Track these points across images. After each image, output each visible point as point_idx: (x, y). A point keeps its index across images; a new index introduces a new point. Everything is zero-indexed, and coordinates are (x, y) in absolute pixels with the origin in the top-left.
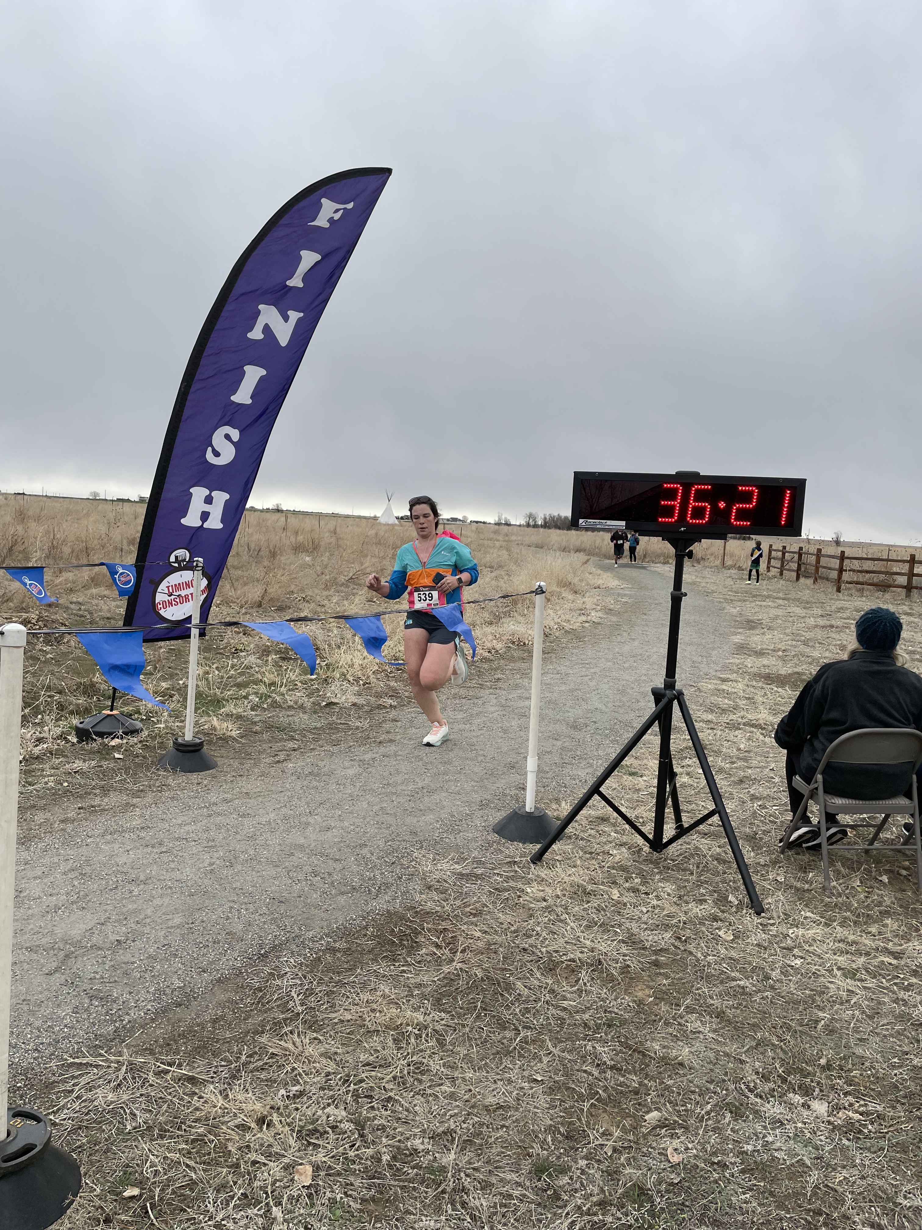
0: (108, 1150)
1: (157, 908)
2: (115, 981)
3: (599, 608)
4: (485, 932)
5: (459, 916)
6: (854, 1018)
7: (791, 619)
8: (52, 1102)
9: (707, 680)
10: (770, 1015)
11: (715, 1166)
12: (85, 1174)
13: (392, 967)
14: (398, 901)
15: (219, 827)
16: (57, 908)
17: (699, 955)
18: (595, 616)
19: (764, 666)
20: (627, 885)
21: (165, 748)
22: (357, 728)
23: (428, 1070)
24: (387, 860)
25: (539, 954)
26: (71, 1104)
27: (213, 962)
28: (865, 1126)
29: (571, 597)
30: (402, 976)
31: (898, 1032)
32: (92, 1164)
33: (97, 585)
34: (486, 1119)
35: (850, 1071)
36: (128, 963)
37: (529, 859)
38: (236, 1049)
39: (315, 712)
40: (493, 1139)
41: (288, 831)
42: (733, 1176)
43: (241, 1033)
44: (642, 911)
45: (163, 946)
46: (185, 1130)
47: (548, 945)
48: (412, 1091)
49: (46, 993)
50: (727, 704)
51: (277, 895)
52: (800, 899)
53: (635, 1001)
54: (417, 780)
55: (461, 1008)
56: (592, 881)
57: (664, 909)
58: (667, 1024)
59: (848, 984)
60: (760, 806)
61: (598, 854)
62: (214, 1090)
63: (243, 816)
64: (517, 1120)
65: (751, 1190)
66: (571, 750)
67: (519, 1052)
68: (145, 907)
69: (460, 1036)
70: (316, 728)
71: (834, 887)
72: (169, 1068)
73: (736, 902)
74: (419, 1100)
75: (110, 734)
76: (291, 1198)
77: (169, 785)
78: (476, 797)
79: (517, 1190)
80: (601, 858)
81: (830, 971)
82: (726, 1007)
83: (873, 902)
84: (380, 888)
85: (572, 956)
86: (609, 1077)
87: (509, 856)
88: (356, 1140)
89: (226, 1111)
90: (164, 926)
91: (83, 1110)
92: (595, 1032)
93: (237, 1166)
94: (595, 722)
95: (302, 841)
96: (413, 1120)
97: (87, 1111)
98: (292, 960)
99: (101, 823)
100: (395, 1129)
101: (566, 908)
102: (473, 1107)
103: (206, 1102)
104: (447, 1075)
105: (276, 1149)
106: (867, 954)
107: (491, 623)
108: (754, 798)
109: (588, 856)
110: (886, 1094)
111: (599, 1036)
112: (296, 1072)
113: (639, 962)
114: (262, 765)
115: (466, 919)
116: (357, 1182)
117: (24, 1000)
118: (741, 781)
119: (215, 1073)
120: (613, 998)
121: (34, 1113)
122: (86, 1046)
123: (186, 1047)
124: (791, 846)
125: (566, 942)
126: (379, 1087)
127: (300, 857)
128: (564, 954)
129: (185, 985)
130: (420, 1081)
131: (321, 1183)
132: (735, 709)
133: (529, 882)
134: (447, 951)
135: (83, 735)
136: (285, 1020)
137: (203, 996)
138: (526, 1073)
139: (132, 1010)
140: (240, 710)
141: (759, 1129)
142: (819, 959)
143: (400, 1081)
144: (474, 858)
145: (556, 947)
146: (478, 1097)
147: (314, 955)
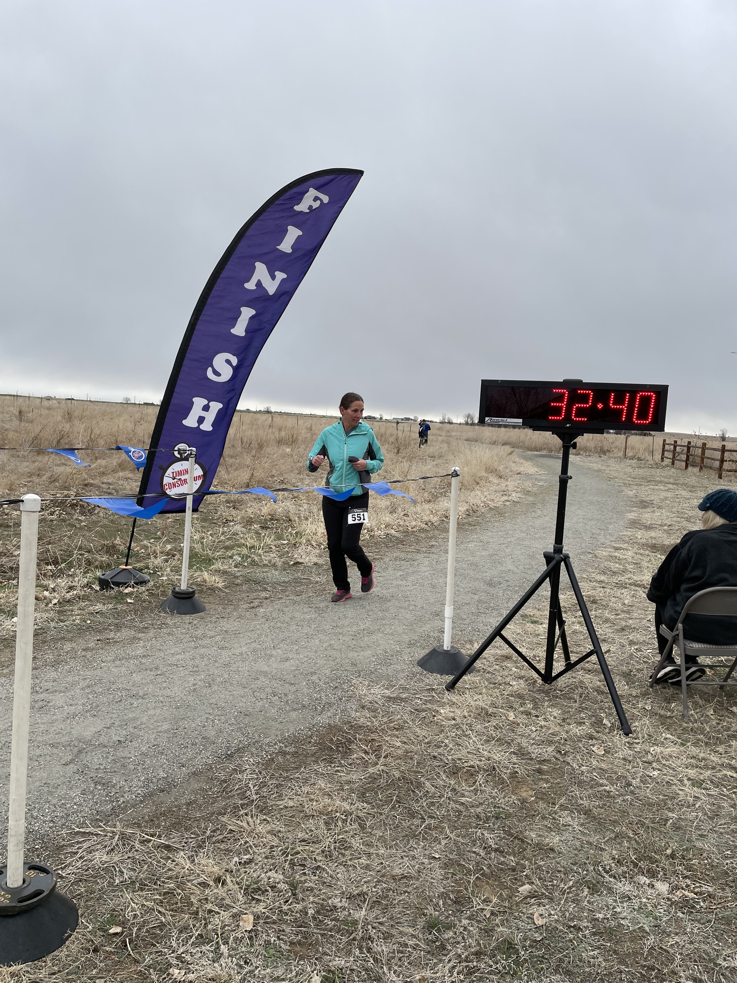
0: (100, 898)
1: (150, 717)
2: (115, 771)
3: (519, 490)
4: (405, 743)
5: (384, 730)
6: (697, 819)
7: (677, 500)
8: (61, 860)
9: (603, 549)
10: (628, 814)
11: (572, 929)
12: (82, 915)
13: (329, 768)
14: (338, 717)
15: (202, 657)
16: (75, 715)
17: (575, 765)
18: (515, 496)
19: (651, 538)
20: (522, 709)
21: (166, 596)
22: (317, 582)
23: (350, 847)
24: (331, 685)
25: (446, 761)
26: (75, 862)
27: (190, 759)
28: (698, 903)
29: (496, 481)
30: (336, 774)
31: (733, 830)
32: (87, 907)
33: (123, 469)
34: (393, 886)
35: (690, 859)
36: (126, 758)
37: (444, 687)
38: (203, 826)
39: (285, 570)
40: (397, 901)
41: (255, 661)
42: (585, 937)
43: (208, 814)
44: (532, 730)
45: (153, 746)
46: (160, 885)
47: (453, 754)
48: (336, 862)
49: (62, 779)
50: (617, 568)
51: (243, 710)
52: (662, 724)
53: (519, 800)
54: (360, 623)
55: (381, 801)
56: (493, 705)
57: (549, 729)
58: (544, 818)
59: (695, 791)
60: (637, 649)
61: (500, 684)
62: (184, 856)
63: (222, 648)
64: (417, 887)
65: (599, 948)
66: (486, 602)
67: (423, 836)
68: (141, 716)
69: (378, 822)
70: (284, 582)
71: (692, 715)
72: (151, 838)
73: (609, 725)
74: (341, 869)
75: (125, 584)
76: (236, 939)
77: (167, 624)
78: (406, 638)
79: (412, 941)
80: (503, 688)
81: (681, 781)
82: (593, 806)
83: (722, 727)
84: (324, 706)
85: (472, 763)
86: (493, 857)
87: (429, 685)
88: (290, 897)
89: (192, 872)
90: (155, 731)
91: (84, 867)
92: (484, 822)
93: (197, 913)
94: (508, 581)
95: (266, 668)
96: (335, 884)
97: (87, 868)
98: (251, 760)
99: (114, 651)
100: (320, 890)
101: (471, 726)
102: (383, 876)
103: (177, 864)
104: (364, 851)
105: (228, 901)
106: (713, 768)
107: (430, 501)
108: (631, 643)
109: (492, 686)
110: (718, 879)
111: (488, 825)
112: (247, 845)
113: (526, 769)
114: (240, 610)
115: (390, 732)
116: (288, 930)
117: (45, 784)
118: (623, 629)
119: (186, 843)
120: (502, 796)
121: (47, 868)
122: (90, 820)
123: (166, 823)
124: (658, 681)
125: (468, 753)
126: (311, 859)
127: (263, 681)
128: (466, 762)
129: (168, 776)
130: (344, 855)
131: (259, 928)
132: (624, 572)
133: (443, 705)
134: (373, 757)
135: (104, 584)
136: (242, 805)
137: (181, 785)
138: (427, 852)
139: (126, 794)
140: (226, 567)
141: (610, 901)
142: (674, 771)
143: (328, 855)
144: (401, 685)
145: (460, 756)
146: (388, 869)
147: (269, 757)
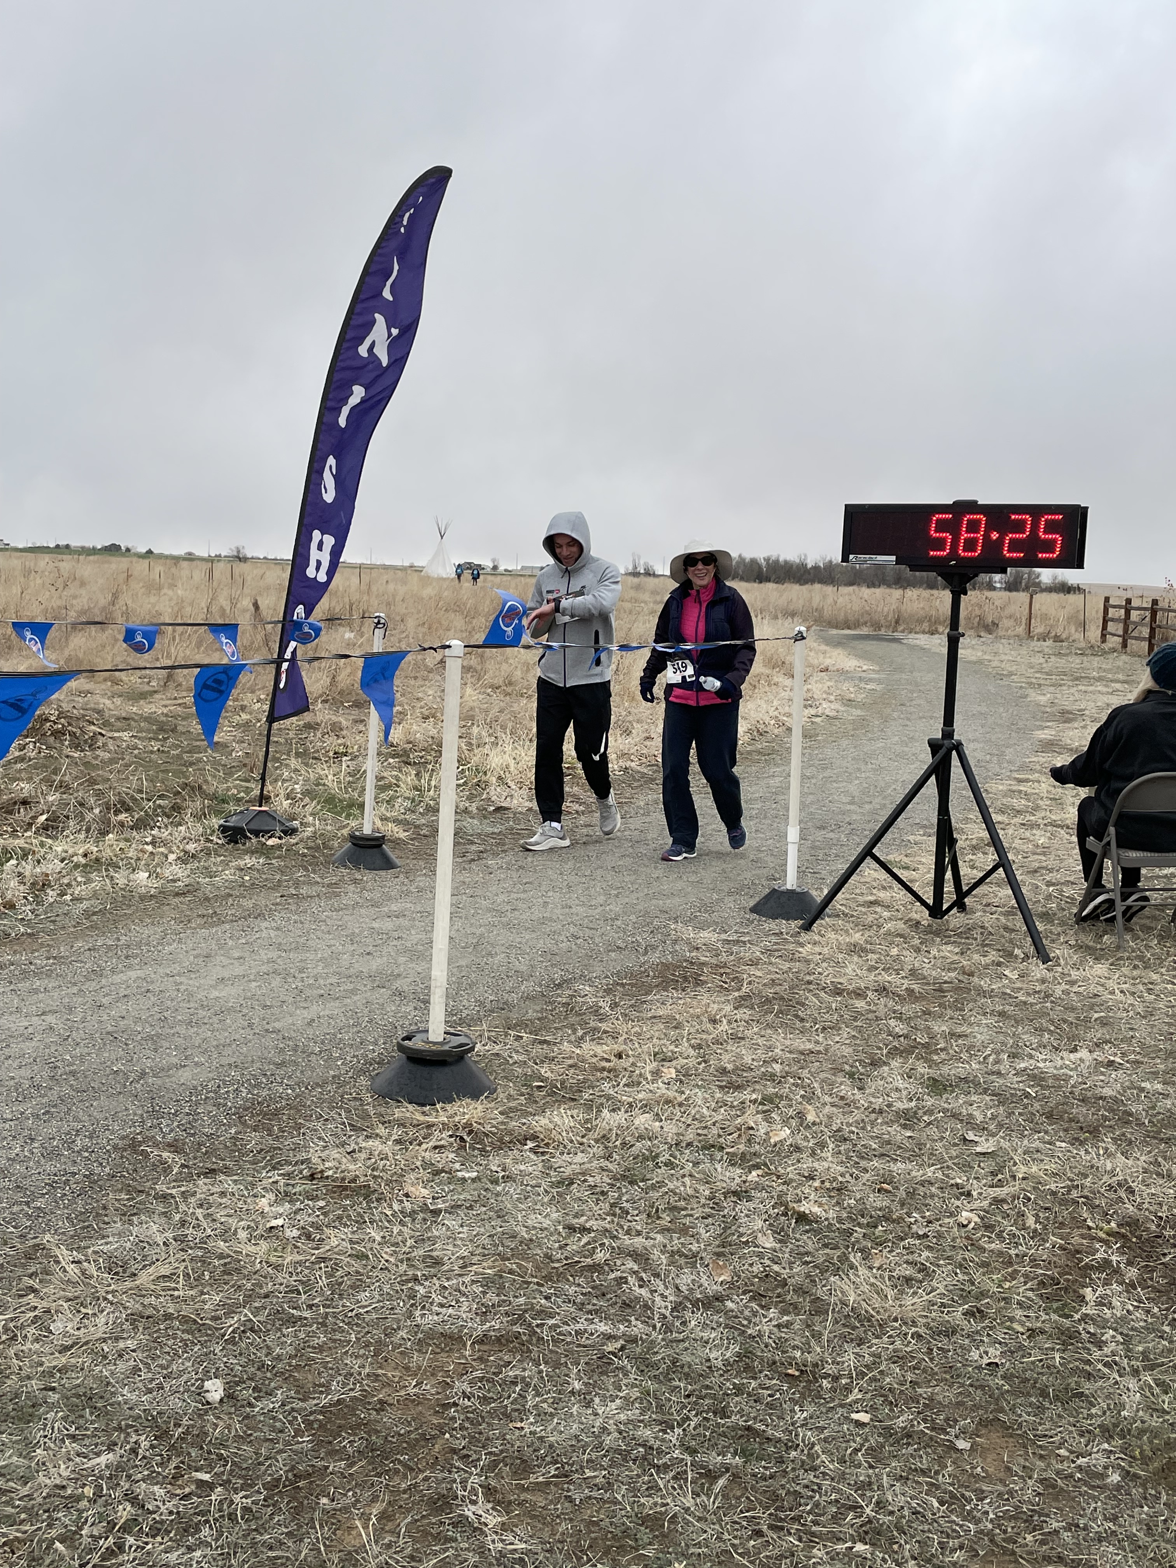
3: (832, 698)
5: (736, 965)
14: (669, 956)
18: (828, 708)
20: (906, 945)
25: (824, 984)
27: (514, 988)
37: (795, 930)
39: (485, 817)
44: (923, 961)
47: (831, 979)
51: (546, 950)
52: (1090, 955)
56: (869, 943)
57: (946, 959)
71: (1129, 946)
73: (1024, 956)
77: (363, 880)
80: (875, 929)
82: (1008, 1010)
84: (646, 948)
87: (775, 929)
101: (845, 959)
108: (1049, 884)
109: (861, 927)
113: (923, 989)
124: (1086, 918)
127: (553, 926)
128: (849, 985)
129: (499, 999)
132: (1034, 810)
134: (733, 984)
135: (232, 834)
137: (519, 1005)
144: (737, 930)
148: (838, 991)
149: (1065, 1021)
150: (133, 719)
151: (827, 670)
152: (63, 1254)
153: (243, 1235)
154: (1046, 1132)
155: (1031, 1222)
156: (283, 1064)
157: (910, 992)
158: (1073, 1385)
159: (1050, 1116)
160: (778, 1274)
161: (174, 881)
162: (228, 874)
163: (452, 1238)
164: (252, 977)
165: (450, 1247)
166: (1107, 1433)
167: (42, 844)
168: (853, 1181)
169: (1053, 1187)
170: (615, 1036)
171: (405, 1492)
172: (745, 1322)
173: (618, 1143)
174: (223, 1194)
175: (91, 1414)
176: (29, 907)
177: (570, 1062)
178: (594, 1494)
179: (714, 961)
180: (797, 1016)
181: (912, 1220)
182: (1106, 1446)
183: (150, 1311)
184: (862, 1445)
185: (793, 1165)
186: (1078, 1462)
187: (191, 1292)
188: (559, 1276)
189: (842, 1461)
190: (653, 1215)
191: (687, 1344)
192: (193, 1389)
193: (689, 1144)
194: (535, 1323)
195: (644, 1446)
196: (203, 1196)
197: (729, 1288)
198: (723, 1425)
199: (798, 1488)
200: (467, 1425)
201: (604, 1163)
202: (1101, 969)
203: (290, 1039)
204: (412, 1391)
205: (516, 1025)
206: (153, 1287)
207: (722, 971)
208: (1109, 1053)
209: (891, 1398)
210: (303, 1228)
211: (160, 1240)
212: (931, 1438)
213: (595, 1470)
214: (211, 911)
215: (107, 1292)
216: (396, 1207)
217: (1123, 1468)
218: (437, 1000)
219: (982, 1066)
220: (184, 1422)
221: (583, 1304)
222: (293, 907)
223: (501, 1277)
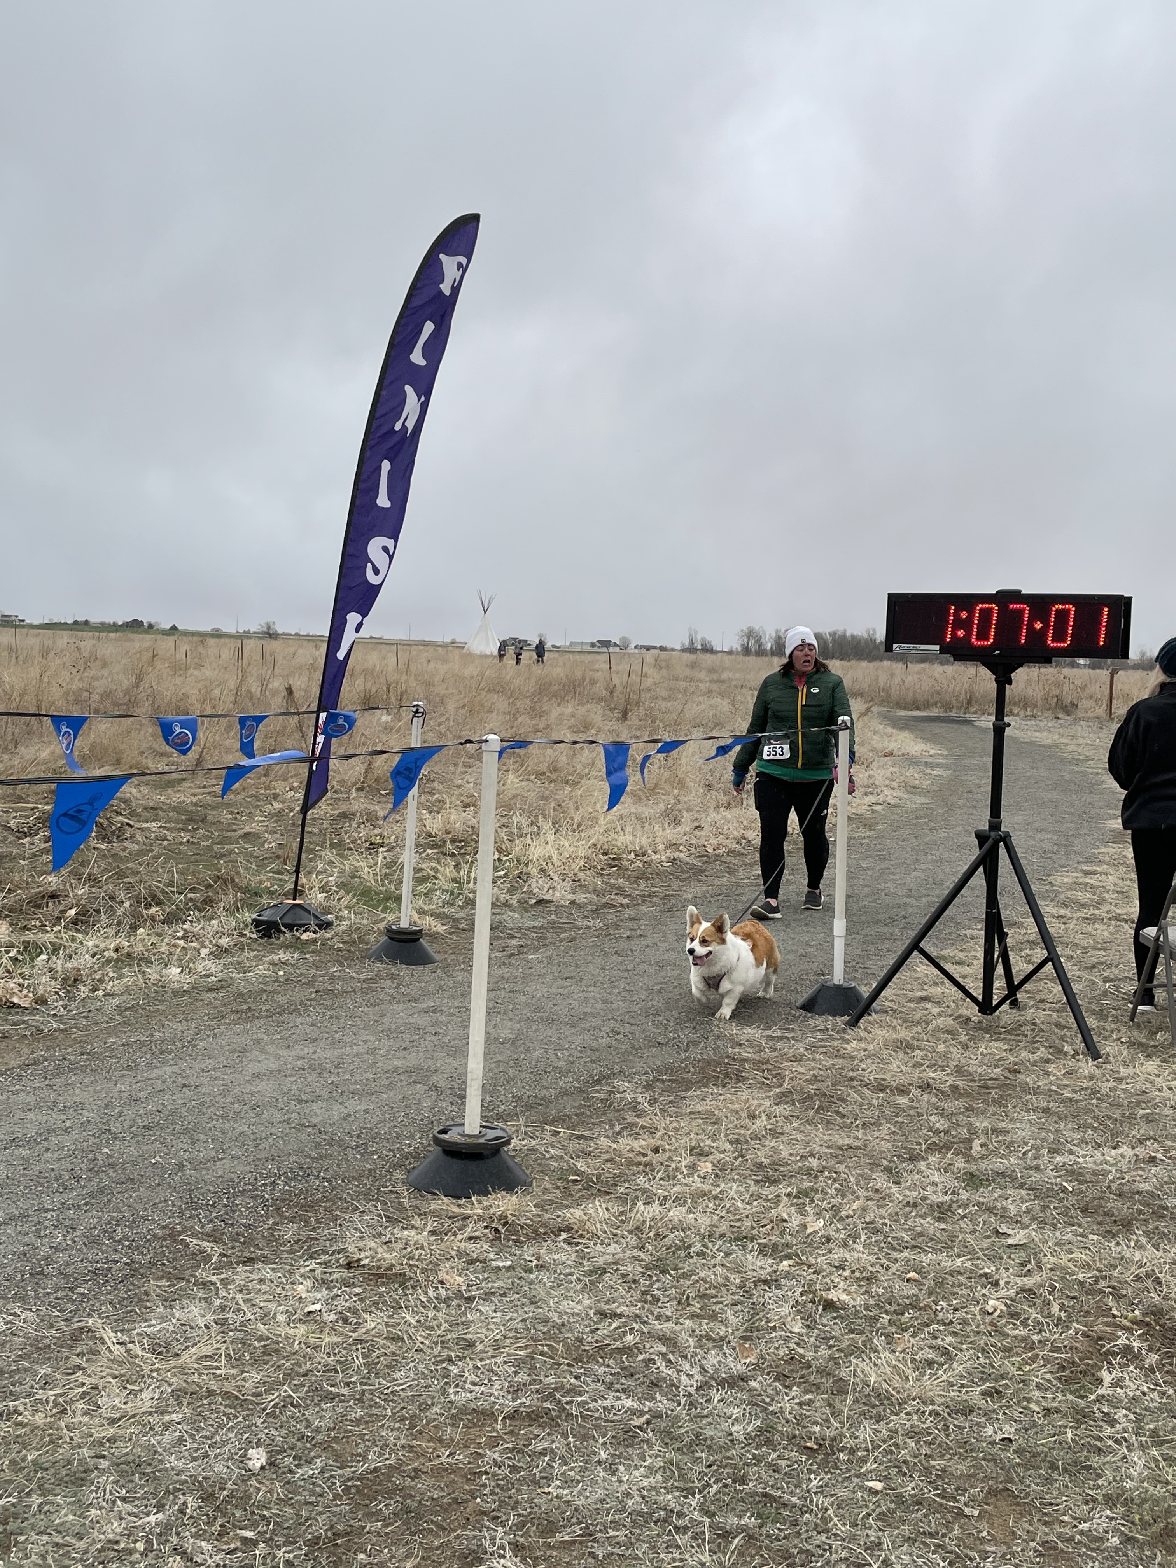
3: (896, 784)
14: (711, 1053)
18: (889, 796)
22: (588, 927)
37: (841, 1026)
50: (1089, 899)
73: (1073, 1052)
77: (399, 975)
87: (820, 1025)
135: (265, 928)
148: (881, 1088)
149: (1109, 1117)
150: (161, 809)
151: (891, 754)
152: (109, 1335)
153: (281, 1318)
154: (1080, 1226)
155: (1055, 1309)
156: (321, 1157)
157: (955, 1088)
158: (1083, 1459)
159: (1084, 1210)
160: (802, 1356)
161: (207, 976)
162: (261, 970)
163: (486, 1321)
164: (288, 1072)
165: (484, 1330)
166: (1110, 1501)
167: (73, 940)
168: (883, 1271)
169: (1080, 1277)
170: (652, 1131)
171: (437, 1548)
172: (768, 1400)
173: (651, 1234)
174: (261, 1281)
175: (141, 1479)
176: (61, 1003)
177: (607, 1156)
178: (616, 1551)
179: (756, 1057)
180: (837, 1112)
181: (939, 1308)
182: (1108, 1512)
183: (194, 1388)
184: (874, 1511)
185: (824, 1255)
186: (1080, 1527)
187: (232, 1371)
188: (589, 1357)
189: (854, 1524)
190: (683, 1302)
191: (710, 1420)
192: (236, 1457)
193: (722, 1236)
194: (564, 1400)
195: (665, 1509)
196: (242, 1283)
197: (754, 1369)
198: (742, 1491)
199: (809, 1547)
200: (497, 1490)
201: (636, 1253)
202: (1152, 1065)
203: (326, 1133)
204: (443, 1459)
205: (554, 1120)
206: (196, 1366)
207: (764, 1067)
208: (1152, 1149)
209: (905, 1469)
210: (340, 1313)
211: (201, 1322)
212: (941, 1505)
213: (618, 1530)
214: (245, 1007)
215: (152, 1371)
216: (431, 1293)
217: (1122, 1533)
218: (473, 1093)
219: (1020, 1162)
220: (229, 1485)
221: (612, 1384)
222: (329, 1003)
223: (533, 1358)
